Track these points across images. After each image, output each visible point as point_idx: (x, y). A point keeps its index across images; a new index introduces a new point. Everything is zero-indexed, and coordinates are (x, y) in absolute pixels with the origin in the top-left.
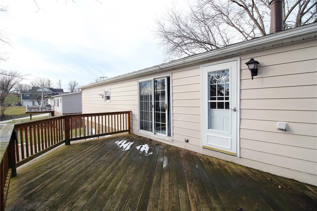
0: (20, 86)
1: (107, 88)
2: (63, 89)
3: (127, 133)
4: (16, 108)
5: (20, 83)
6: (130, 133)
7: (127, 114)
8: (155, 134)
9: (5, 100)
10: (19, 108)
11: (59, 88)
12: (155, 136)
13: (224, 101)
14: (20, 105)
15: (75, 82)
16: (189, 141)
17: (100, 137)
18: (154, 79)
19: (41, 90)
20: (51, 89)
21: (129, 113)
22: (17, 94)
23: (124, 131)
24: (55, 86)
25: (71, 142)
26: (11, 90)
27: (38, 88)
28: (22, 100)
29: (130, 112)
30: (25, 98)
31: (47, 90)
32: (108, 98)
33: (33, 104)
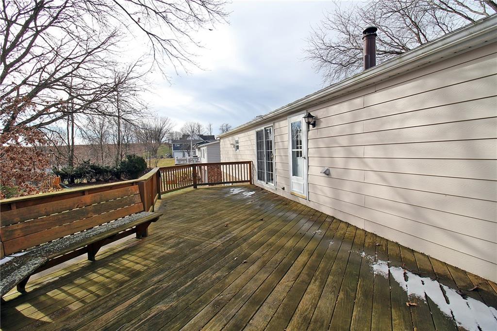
0: (171, 134)
1: (236, 137)
2: (214, 136)
3: (249, 183)
4: (168, 160)
5: (171, 131)
6: (251, 183)
7: (248, 165)
8: (267, 183)
9: (158, 151)
10: (171, 160)
11: (210, 135)
12: (267, 185)
13: (299, 150)
14: (171, 156)
15: (227, 125)
16: (285, 188)
17: (225, 184)
18: (265, 128)
19: (190, 138)
20: (202, 136)
21: (249, 162)
22: (168, 144)
23: (245, 181)
24: (205, 132)
25: (198, 187)
26: (163, 140)
27: (189, 136)
28: (173, 151)
29: (251, 162)
30: (176, 148)
31: (197, 138)
32: (238, 147)
33: (184, 155)
